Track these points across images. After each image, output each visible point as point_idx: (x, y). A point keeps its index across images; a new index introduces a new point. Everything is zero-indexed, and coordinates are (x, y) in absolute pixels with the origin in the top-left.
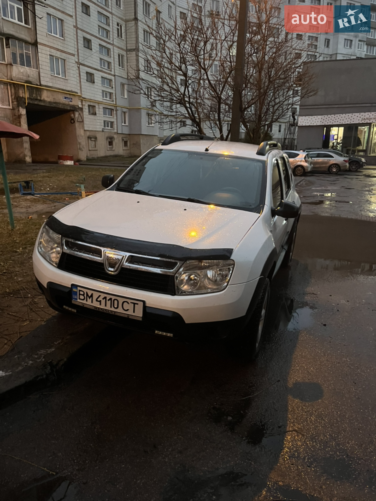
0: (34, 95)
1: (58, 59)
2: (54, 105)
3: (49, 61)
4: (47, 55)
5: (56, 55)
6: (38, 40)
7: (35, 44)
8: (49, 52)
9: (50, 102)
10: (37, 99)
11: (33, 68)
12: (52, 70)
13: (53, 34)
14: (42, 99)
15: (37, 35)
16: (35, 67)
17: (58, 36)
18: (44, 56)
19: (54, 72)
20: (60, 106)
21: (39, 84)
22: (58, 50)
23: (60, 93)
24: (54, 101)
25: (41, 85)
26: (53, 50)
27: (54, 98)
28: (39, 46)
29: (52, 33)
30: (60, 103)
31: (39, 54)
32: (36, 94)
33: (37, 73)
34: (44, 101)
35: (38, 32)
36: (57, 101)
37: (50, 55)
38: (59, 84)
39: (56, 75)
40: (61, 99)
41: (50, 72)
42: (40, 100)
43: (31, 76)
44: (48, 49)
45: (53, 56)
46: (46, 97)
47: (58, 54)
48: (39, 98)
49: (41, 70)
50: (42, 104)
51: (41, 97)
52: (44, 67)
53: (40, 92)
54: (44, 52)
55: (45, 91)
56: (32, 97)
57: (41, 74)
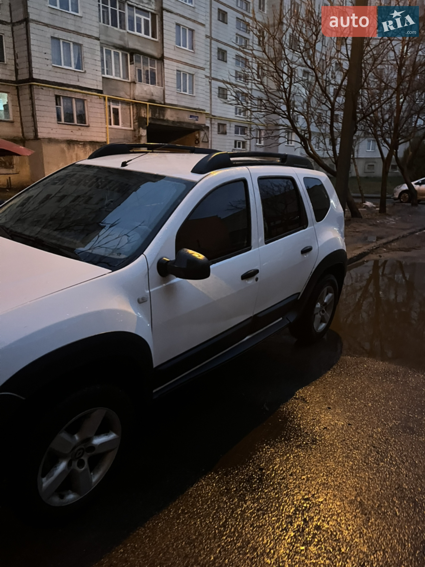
0: (157, 115)
1: (186, 74)
2: (178, 124)
3: (175, 77)
4: (174, 70)
5: (184, 70)
6: (165, 55)
7: (162, 59)
8: (177, 67)
9: (173, 122)
10: (160, 120)
11: (158, 86)
12: (179, 87)
13: (182, 47)
14: (165, 119)
15: (164, 49)
16: (161, 85)
17: (187, 49)
18: (170, 71)
19: (181, 89)
20: (184, 125)
21: (163, 102)
22: (186, 64)
23: (185, 111)
24: (179, 120)
25: (165, 104)
26: (180, 65)
27: (178, 118)
28: (165, 61)
29: (180, 45)
30: (183, 123)
31: (165, 69)
32: (159, 114)
33: (162, 91)
34: (168, 121)
35: (165, 46)
36: (182, 120)
37: (177, 70)
38: (185, 102)
39: (182, 92)
40: (186, 118)
41: (176, 89)
42: (163, 120)
43: (155, 94)
44: (175, 64)
45: (180, 71)
46: (170, 116)
47: (187, 69)
48: (162, 118)
49: (166, 88)
50: (165, 124)
51: (164, 116)
52: (169, 84)
53: (164, 111)
54: (170, 67)
55: (169, 110)
56: (155, 116)
57: (166, 92)
